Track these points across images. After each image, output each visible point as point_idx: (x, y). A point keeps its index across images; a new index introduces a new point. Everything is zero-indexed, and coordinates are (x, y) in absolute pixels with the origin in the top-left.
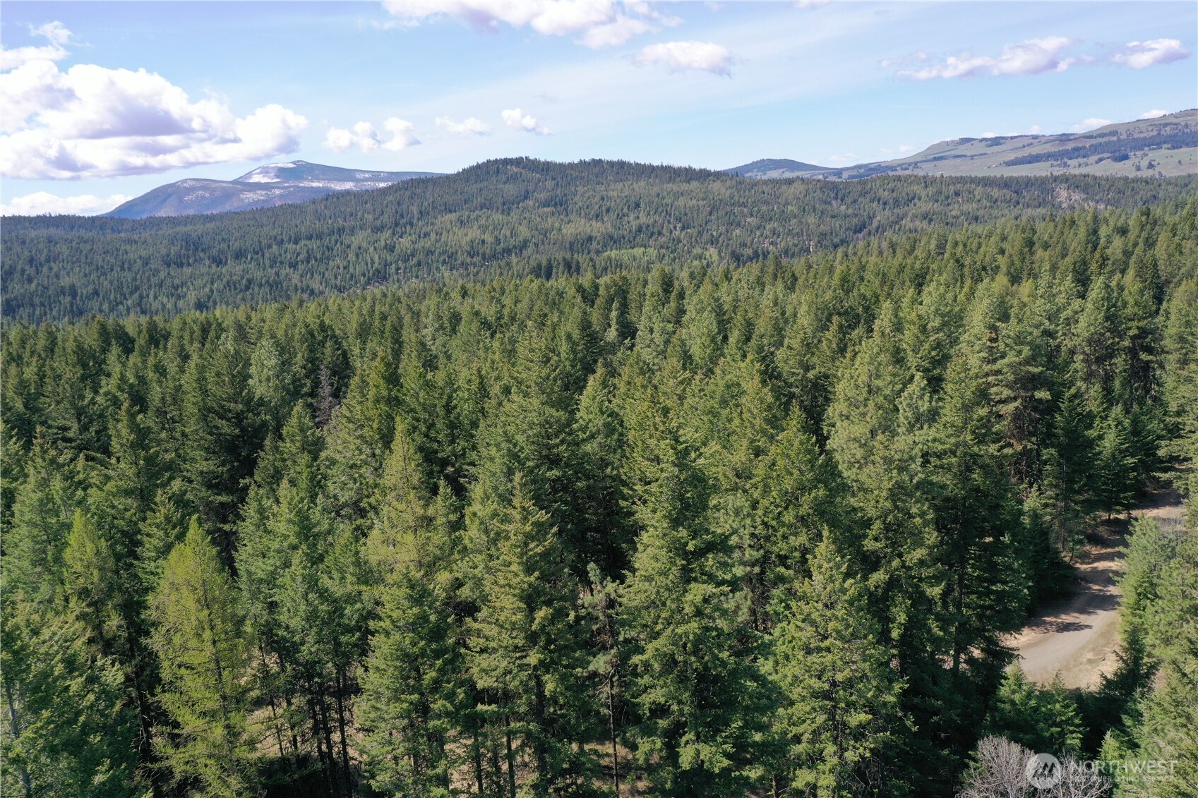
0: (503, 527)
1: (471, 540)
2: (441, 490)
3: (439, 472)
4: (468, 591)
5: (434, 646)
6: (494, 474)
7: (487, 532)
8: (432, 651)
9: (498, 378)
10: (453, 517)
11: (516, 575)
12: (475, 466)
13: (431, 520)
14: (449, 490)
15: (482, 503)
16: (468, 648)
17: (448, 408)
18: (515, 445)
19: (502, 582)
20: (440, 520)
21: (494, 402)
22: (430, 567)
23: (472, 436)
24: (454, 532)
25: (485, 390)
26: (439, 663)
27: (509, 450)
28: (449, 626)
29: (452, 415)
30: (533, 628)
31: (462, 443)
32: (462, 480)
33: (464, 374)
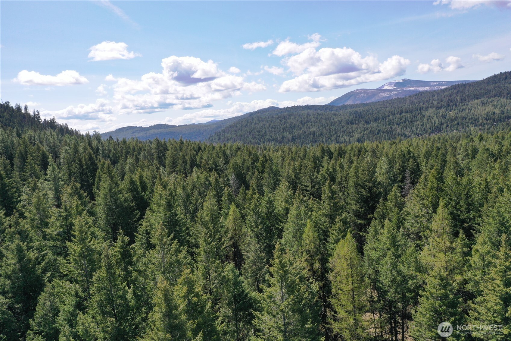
0: (493, 261)
1: (474, 262)
2: (460, 235)
3: (460, 225)
4: (470, 287)
5: (450, 310)
6: (490, 231)
7: (483, 260)
9: (496, 184)
10: (466, 250)
11: (499, 286)
12: (479, 225)
13: (454, 249)
14: (464, 236)
15: (482, 245)
16: (469, 316)
17: (468, 196)
18: (504, 219)
19: (490, 288)
20: (458, 250)
21: (493, 195)
22: (451, 271)
23: (479, 211)
24: (466, 256)
25: (489, 189)
26: (452, 319)
27: (500, 221)
28: (459, 302)
29: (469, 200)
30: (507, 315)
31: (474, 213)
32: (472, 231)
33: (477, 180)
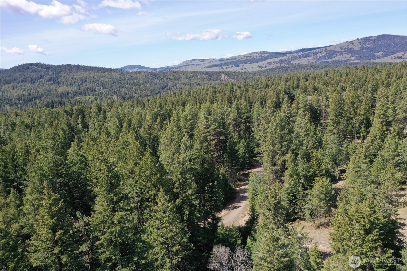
0: (40, 202)
1: (27, 209)
2: (12, 192)
3: (10, 185)
4: (26, 230)
5: (13, 254)
6: (35, 183)
7: (33, 205)
8: (12, 256)
9: (34, 146)
10: (18, 202)
11: (47, 220)
12: (26, 181)
13: (8, 204)
14: (15, 192)
15: (31, 194)
16: (28, 252)
17: (13, 160)
18: (43, 171)
19: (41, 224)
20: (12, 204)
21: (33, 155)
22: (9, 223)
23: (24, 169)
24: (19, 207)
25: (29, 151)
26: (15, 260)
27: (41, 173)
28: (19, 244)
29: (15, 162)
30: (56, 239)
31: (20, 172)
32: (21, 187)
33: (19, 146)
